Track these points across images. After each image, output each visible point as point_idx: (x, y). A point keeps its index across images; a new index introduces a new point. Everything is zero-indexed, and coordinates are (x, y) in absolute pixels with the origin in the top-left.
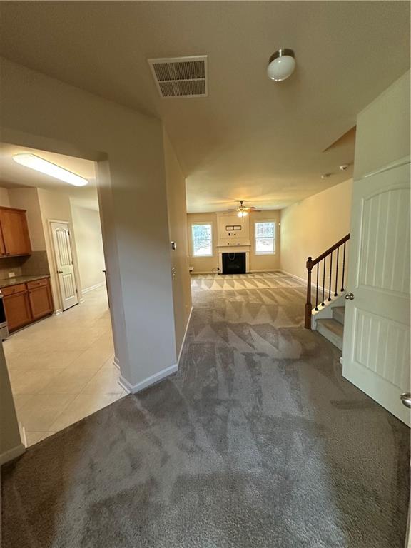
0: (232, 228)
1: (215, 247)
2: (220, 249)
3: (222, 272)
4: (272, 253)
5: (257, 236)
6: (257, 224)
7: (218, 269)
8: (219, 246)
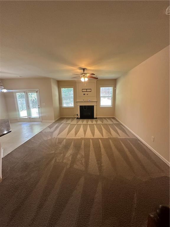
0: (86, 90)
1: (75, 102)
2: (78, 103)
3: (79, 117)
4: (110, 106)
5: (101, 95)
6: (101, 88)
7: (77, 115)
8: (77, 101)
